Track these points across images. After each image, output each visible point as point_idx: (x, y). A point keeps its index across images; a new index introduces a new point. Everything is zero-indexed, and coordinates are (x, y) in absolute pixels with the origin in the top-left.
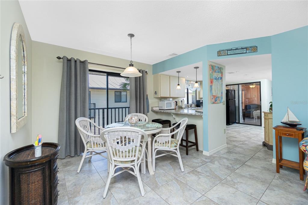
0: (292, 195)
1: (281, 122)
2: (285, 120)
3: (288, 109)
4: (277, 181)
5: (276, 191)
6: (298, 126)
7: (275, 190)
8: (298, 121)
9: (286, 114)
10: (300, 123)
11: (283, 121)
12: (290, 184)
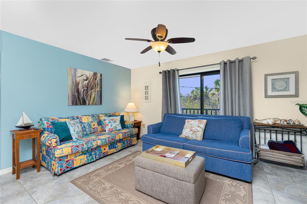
0: (48, 184)
1: (16, 127)
2: (20, 123)
3: (23, 112)
4: (27, 185)
5: (38, 190)
6: (31, 127)
7: (36, 191)
8: (32, 122)
9: (20, 118)
10: (33, 124)
11: (17, 125)
12: (37, 179)
